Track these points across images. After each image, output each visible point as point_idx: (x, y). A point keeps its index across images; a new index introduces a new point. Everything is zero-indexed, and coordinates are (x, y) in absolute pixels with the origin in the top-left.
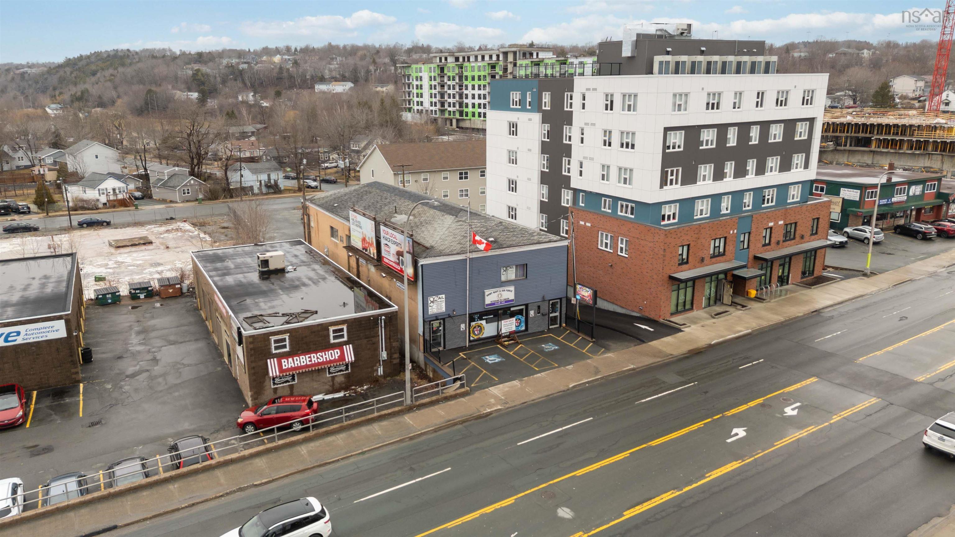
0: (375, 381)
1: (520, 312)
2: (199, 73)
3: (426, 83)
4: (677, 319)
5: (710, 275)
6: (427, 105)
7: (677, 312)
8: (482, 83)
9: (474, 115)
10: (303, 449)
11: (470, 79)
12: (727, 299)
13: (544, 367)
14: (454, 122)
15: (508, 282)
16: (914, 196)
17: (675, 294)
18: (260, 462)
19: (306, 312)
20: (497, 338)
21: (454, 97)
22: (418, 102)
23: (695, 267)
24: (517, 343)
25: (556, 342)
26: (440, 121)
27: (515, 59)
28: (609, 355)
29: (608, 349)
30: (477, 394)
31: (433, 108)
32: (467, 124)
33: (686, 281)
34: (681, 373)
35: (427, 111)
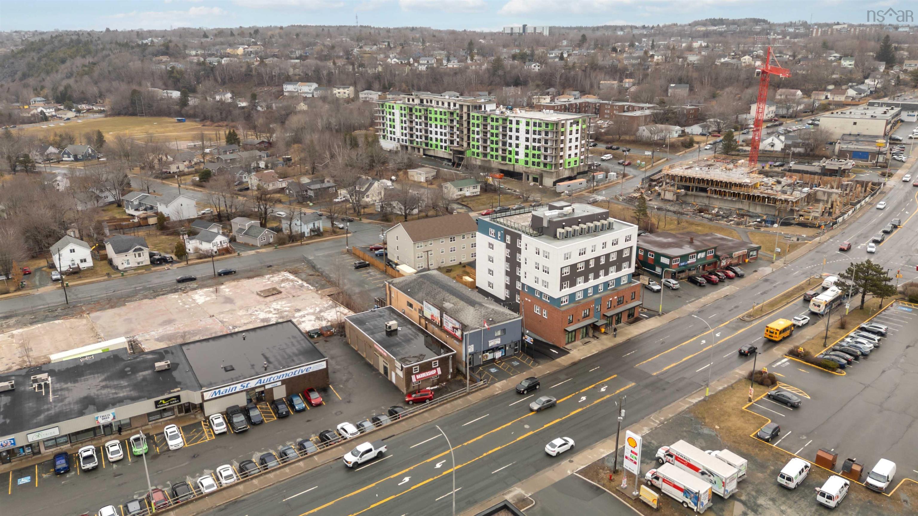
0: (448, 381)
1: (502, 348)
2: (175, 71)
3: (397, 117)
4: (568, 347)
5: (583, 327)
6: (398, 135)
7: (568, 343)
8: (443, 124)
9: (437, 146)
10: (438, 410)
11: (433, 120)
12: (591, 334)
13: (515, 373)
14: (421, 150)
15: (498, 337)
16: (701, 258)
17: (567, 336)
18: (426, 414)
19: (421, 355)
20: (494, 360)
21: (421, 132)
22: (391, 131)
23: (576, 323)
24: (502, 362)
25: (518, 361)
26: (409, 148)
27: (469, 110)
28: (540, 367)
29: (539, 364)
30: (491, 387)
31: (404, 138)
32: (431, 153)
33: (572, 332)
34: (567, 375)
35: (398, 139)
